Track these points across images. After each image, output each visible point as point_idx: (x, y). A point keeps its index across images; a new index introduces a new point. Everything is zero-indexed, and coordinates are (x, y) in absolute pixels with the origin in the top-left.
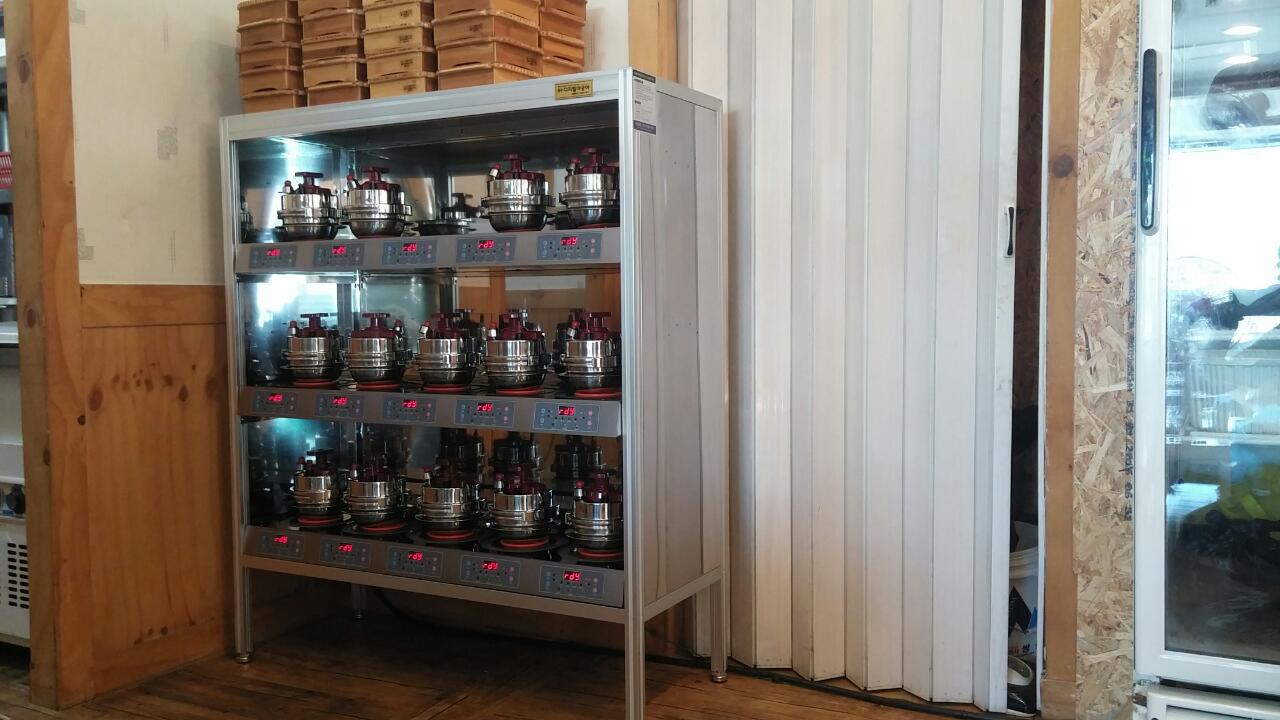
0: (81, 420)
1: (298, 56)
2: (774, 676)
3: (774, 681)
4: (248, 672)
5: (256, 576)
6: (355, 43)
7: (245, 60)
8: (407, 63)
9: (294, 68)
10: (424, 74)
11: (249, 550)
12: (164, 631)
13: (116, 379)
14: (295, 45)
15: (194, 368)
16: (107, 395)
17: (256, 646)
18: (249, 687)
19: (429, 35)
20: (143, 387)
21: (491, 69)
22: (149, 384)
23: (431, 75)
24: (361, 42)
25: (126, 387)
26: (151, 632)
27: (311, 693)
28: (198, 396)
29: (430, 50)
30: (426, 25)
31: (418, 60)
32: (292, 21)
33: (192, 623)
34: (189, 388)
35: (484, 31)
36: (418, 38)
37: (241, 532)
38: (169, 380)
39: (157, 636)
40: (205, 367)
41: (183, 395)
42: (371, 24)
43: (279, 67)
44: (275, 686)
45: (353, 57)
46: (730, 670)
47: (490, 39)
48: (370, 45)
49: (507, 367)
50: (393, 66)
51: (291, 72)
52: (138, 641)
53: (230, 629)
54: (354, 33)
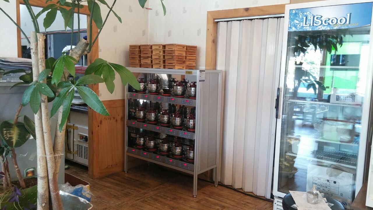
0: (98, 126)
1: (140, 57)
2: (227, 187)
3: (227, 188)
4: (127, 175)
5: (128, 156)
6: (151, 56)
7: (130, 56)
8: (160, 62)
9: (139, 59)
10: (163, 64)
11: (128, 152)
12: (112, 166)
13: (105, 118)
14: (139, 54)
15: (119, 115)
16: (103, 121)
17: (128, 170)
18: (127, 178)
19: (164, 56)
20: (109, 119)
21: (175, 65)
22: (110, 119)
23: (164, 64)
24: (152, 56)
25: (106, 119)
26: (109, 166)
27: (137, 181)
28: (119, 121)
29: (164, 59)
30: (164, 55)
31: (162, 62)
32: (139, 50)
33: (117, 165)
34: (118, 119)
35: (174, 58)
36: (162, 57)
37: (126, 148)
38: (114, 118)
39: (110, 167)
40: (121, 115)
41: (117, 121)
42: (154, 53)
43: (136, 59)
44: (131, 178)
45: (150, 59)
46: (219, 185)
47: (175, 60)
48: (153, 57)
49: (176, 123)
50: (157, 62)
51: (139, 60)
52: (107, 167)
53: (123, 166)
54: (150, 54)
